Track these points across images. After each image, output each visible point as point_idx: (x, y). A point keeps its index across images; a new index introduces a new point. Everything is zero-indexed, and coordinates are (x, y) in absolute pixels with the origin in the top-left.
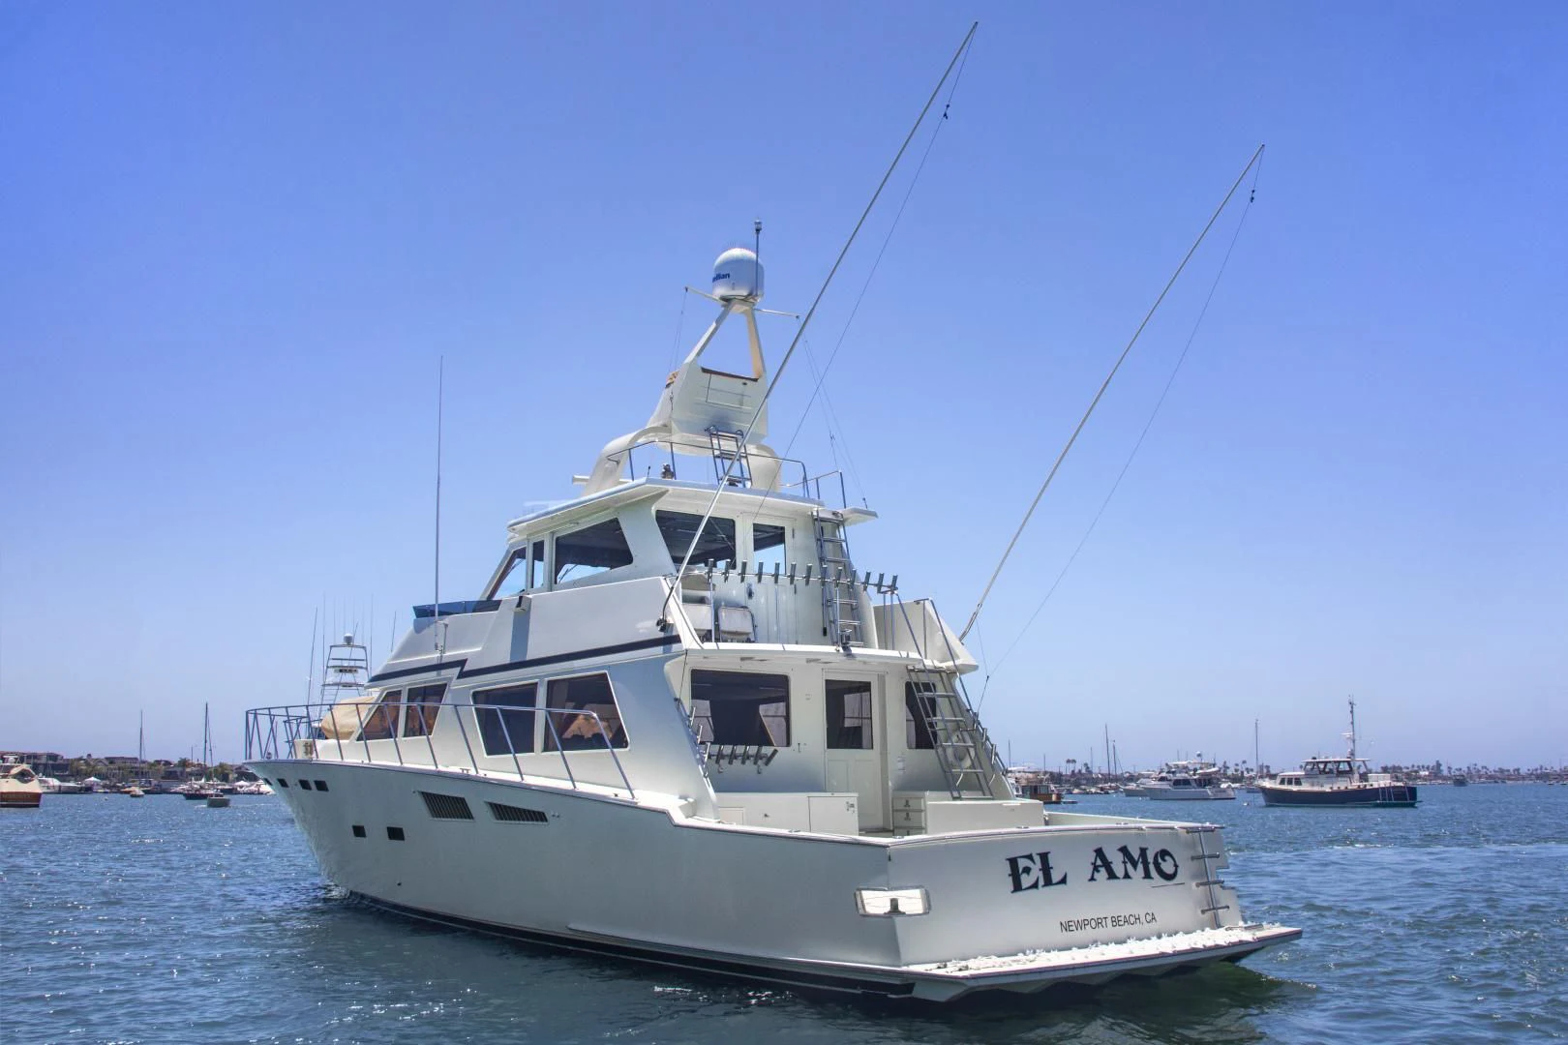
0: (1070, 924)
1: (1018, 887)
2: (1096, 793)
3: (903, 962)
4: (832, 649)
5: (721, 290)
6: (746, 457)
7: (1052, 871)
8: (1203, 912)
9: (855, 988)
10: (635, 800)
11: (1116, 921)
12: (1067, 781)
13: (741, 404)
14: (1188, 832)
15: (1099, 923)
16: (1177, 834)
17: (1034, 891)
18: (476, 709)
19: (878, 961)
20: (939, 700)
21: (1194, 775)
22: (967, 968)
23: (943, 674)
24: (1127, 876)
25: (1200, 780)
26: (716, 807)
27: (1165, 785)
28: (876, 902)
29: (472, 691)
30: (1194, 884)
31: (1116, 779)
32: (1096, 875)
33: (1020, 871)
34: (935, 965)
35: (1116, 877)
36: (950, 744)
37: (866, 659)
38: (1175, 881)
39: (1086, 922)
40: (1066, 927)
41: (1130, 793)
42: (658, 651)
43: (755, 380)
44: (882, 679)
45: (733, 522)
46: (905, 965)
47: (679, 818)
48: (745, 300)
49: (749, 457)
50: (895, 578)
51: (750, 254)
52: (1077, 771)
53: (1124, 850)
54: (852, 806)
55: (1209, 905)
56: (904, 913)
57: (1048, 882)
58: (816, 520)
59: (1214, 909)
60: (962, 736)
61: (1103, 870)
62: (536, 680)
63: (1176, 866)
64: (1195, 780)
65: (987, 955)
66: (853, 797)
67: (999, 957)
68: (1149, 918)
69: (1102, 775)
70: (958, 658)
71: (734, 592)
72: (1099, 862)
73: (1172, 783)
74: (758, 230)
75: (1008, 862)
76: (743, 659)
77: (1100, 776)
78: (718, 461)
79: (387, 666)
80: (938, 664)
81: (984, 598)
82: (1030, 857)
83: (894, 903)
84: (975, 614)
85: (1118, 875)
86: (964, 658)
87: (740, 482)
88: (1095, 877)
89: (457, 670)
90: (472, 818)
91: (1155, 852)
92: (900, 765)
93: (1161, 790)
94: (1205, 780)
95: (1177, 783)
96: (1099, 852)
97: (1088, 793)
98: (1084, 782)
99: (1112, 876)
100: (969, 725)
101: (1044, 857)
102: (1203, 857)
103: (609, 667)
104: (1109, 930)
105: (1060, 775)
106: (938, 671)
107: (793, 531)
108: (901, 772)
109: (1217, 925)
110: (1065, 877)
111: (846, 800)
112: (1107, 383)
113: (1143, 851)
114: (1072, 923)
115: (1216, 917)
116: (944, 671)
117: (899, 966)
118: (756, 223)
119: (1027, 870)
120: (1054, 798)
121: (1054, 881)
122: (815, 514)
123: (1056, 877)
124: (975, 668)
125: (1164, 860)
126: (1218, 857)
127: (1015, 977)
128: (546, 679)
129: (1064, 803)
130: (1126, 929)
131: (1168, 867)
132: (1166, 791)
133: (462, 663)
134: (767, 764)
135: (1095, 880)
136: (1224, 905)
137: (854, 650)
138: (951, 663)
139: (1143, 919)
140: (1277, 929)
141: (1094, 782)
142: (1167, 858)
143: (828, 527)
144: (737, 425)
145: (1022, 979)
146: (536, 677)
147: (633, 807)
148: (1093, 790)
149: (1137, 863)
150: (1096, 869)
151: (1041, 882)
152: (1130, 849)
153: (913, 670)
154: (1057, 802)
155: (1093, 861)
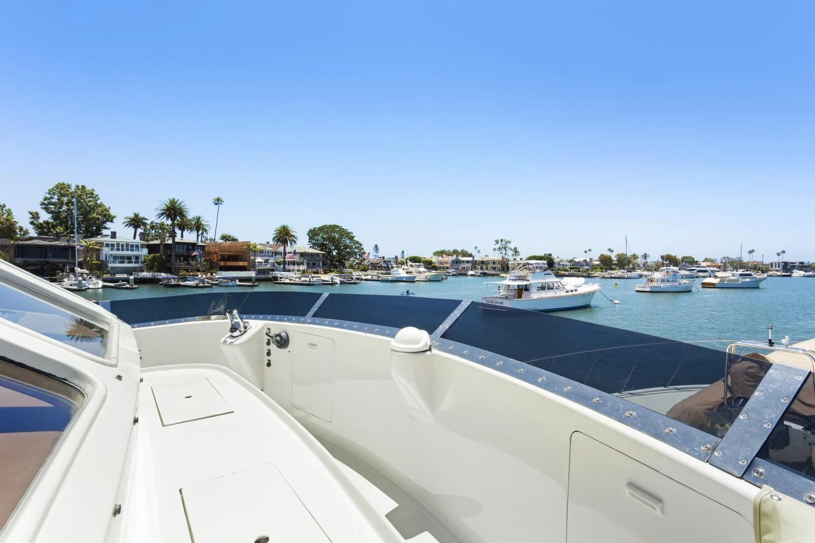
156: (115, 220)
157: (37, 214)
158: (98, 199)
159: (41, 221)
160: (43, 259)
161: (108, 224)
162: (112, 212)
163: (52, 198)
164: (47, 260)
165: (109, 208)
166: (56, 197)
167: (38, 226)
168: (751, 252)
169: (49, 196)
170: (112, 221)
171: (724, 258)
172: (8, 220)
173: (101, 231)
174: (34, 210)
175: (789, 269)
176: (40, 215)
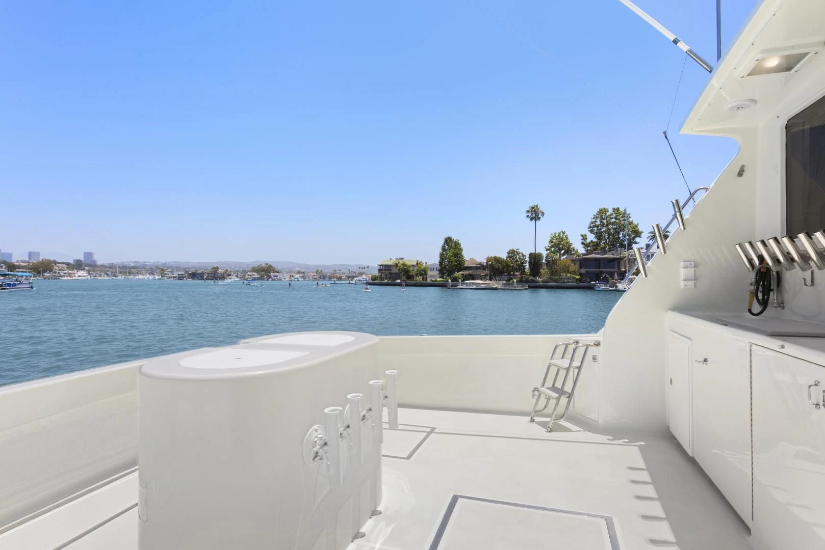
156: (642, 235)
157: (585, 235)
158: (630, 217)
159: (588, 241)
160: (597, 270)
161: (637, 239)
162: (640, 228)
163: (596, 221)
164: (601, 270)
165: (638, 224)
166: (598, 220)
167: (586, 246)
169: (594, 220)
170: (640, 237)
172: (567, 243)
173: (632, 245)
174: (584, 234)
176: (588, 237)
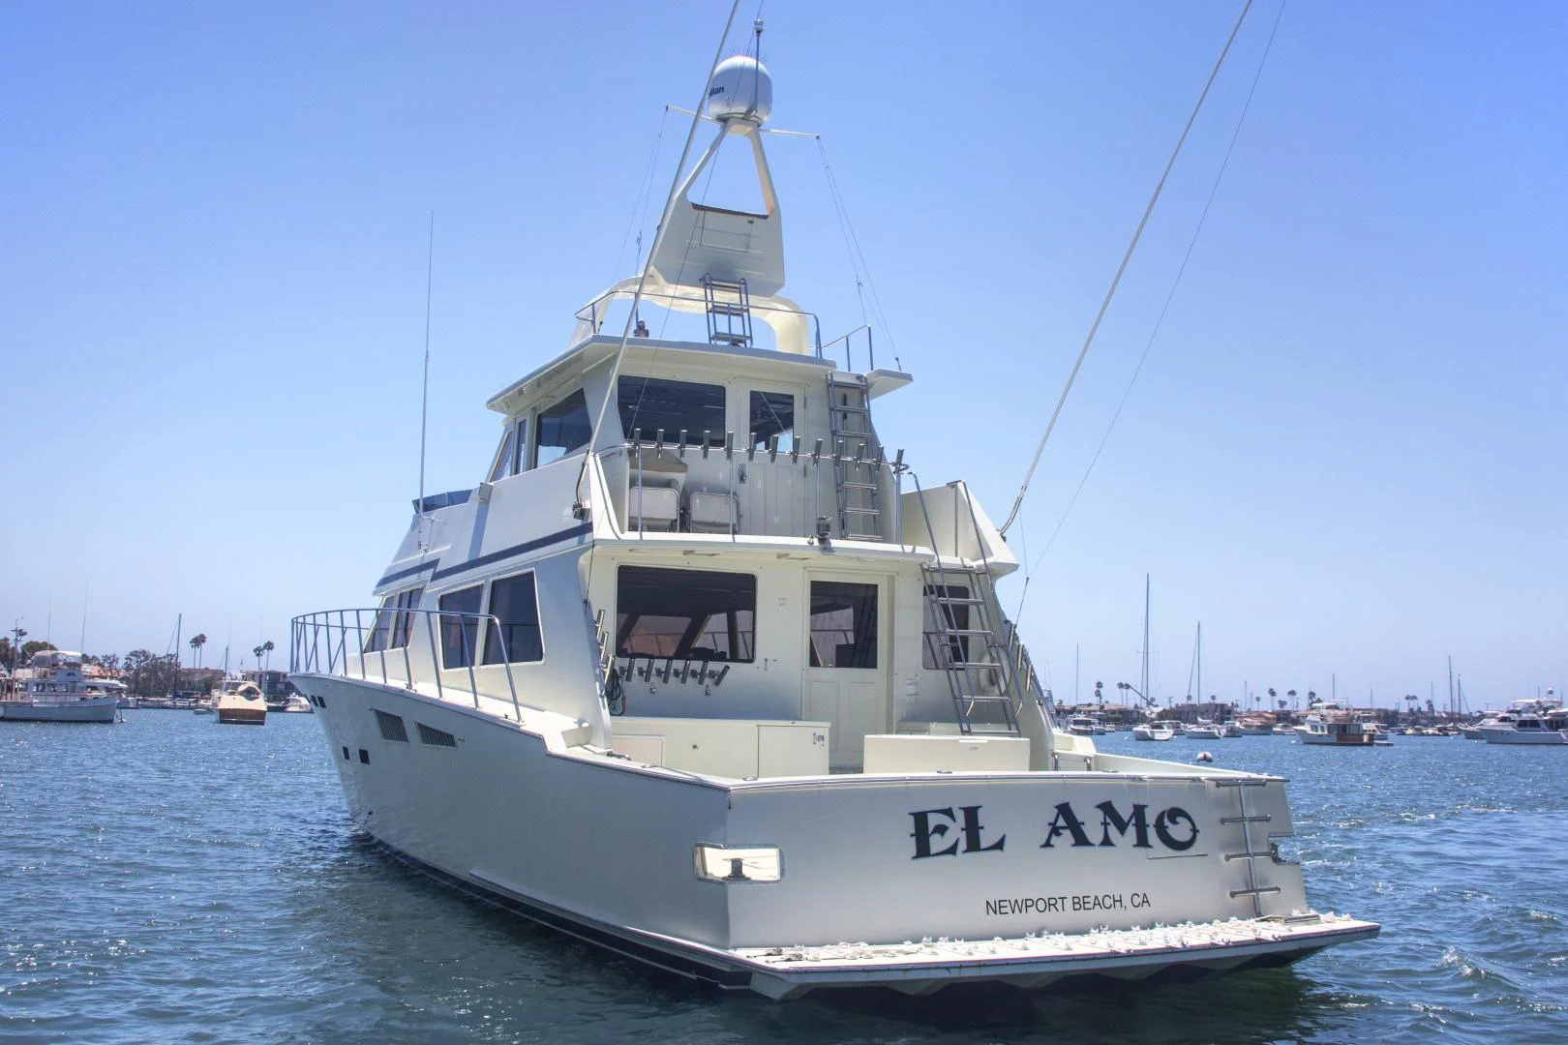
0: (1002, 904)
1: (923, 851)
2: (1434, 735)
3: (732, 944)
4: (803, 541)
5: (716, 108)
6: (748, 310)
7: (981, 832)
8: (1233, 895)
9: (690, 972)
10: (520, 723)
11: (1080, 903)
12: (1404, 720)
13: (748, 247)
14: (1218, 785)
15: (1050, 904)
16: (1204, 787)
17: (949, 857)
18: (441, 617)
19: (707, 940)
20: (973, 610)
21: (1545, 715)
22: (799, 958)
23: (974, 576)
24: (1107, 842)
25: (1551, 721)
26: (609, 735)
27: (1508, 727)
28: (717, 862)
29: (439, 596)
30: (1222, 856)
31: (1462, 719)
32: (1054, 840)
33: (931, 829)
34: (763, 951)
35: (1089, 844)
36: (980, 663)
37: (861, 555)
38: (1191, 851)
39: (1029, 903)
40: (995, 908)
41: (1470, 735)
42: (572, 543)
43: (765, 217)
44: (891, 580)
45: (723, 389)
46: (732, 948)
47: (557, 746)
48: (746, 118)
49: (751, 310)
50: (901, 453)
51: (749, 62)
52: (1415, 709)
53: (1107, 808)
54: (822, 738)
55: (1247, 886)
56: (748, 879)
57: (973, 845)
58: (830, 385)
59: (1253, 891)
60: (998, 653)
61: (1067, 834)
62: (483, 582)
63: (1195, 831)
64: (1546, 721)
65: (853, 942)
66: (823, 728)
67: (870, 944)
68: (1137, 900)
69: (1447, 713)
70: (991, 554)
71: (721, 475)
72: (1061, 822)
73: (1515, 724)
74: (759, 32)
75: (912, 817)
76: (686, 553)
77: (1444, 715)
78: (711, 314)
79: (390, 569)
80: (968, 562)
81: (1029, 476)
82: (949, 812)
83: (737, 865)
84: (1019, 500)
85: (1091, 839)
86: (1000, 554)
87: (741, 342)
88: (1052, 842)
89: (429, 573)
90: (406, 740)
91: (1161, 811)
92: (912, 689)
93: (1502, 732)
94: (1557, 722)
95: (1523, 724)
96: (1064, 810)
97: (1423, 735)
98: (1424, 721)
99: (1081, 840)
100: (1005, 640)
101: (971, 814)
102: (1242, 819)
103: (535, 564)
104: (1068, 915)
105: (1396, 713)
106: (966, 571)
107: (805, 400)
108: (913, 699)
109: (1256, 912)
110: (1002, 841)
111: (815, 730)
112: (1159, 189)
113: (1139, 811)
114: (1007, 904)
115: (1255, 902)
116: (973, 572)
117: (725, 948)
118: (756, 23)
119: (941, 830)
120: (1365, 739)
121: (983, 845)
122: (829, 377)
123: (986, 838)
124: (1014, 567)
125: (1175, 823)
126: (1268, 820)
127: (901, 973)
128: (491, 580)
129: (1378, 744)
130: (1098, 914)
131: (1179, 831)
132: (1508, 733)
133: (433, 564)
134: (717, 683)
135: (1052, 846)
136: (1273, 886)
137: (835, 543)
138: (981, 562)
139: (1126, 901)
140: (1344, 923)
141: (1433, 720)
142: (1179, 819)
143: (852, 395)
144: (741, 273)
145: (911, 976)
146: (482, 578)
147: (514, 730)
148: (1430, 731)
149: (1127, 825)
150: (1055, 831)
151: (963, 845)
152: (1116, 805)
153: (927, 570)
154: (1370, 744)
155: (1052, 820)
168: (199, 641)
171: (134, 654)
175: (281, 692)
